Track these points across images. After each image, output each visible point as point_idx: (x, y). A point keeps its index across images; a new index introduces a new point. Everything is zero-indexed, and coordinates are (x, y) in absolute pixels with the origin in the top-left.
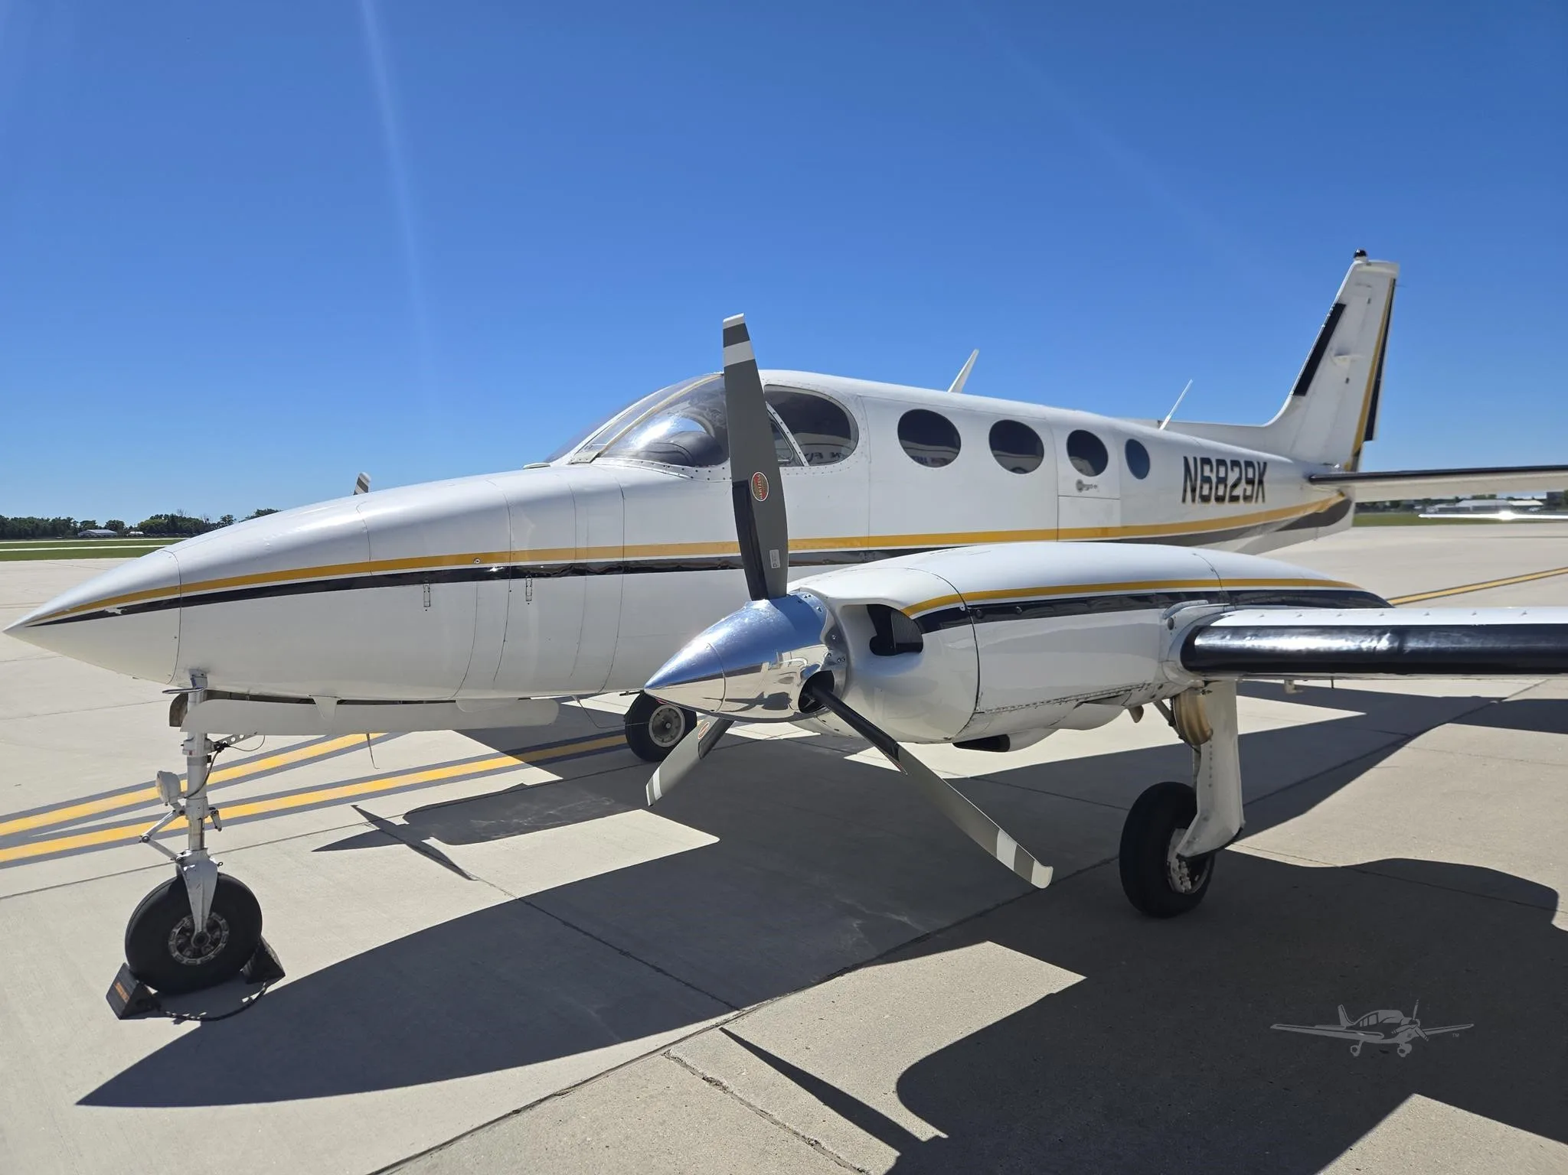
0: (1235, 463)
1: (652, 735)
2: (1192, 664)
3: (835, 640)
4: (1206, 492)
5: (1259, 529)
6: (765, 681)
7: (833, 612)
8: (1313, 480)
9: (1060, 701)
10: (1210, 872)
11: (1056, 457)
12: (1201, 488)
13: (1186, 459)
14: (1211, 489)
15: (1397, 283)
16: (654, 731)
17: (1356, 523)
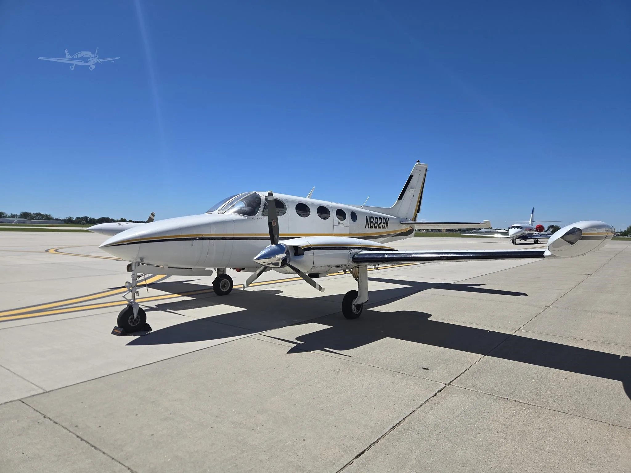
0: (380, 218)
1: (221, 288)
2: (355, 261)
3: (288, 253)
4: (372, 225)
5: (387, 236)
6: (273, 260)
7: (287, 247)
8: (402, 223)
9: (329, 266)
10: (362, 310)
11: (333, 216)
12: (371, 224)
13: (366, 217)
14: (373, 225)
15: (427, 170)
16: (221, 287)
17: (415, 236)
